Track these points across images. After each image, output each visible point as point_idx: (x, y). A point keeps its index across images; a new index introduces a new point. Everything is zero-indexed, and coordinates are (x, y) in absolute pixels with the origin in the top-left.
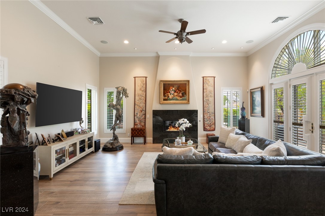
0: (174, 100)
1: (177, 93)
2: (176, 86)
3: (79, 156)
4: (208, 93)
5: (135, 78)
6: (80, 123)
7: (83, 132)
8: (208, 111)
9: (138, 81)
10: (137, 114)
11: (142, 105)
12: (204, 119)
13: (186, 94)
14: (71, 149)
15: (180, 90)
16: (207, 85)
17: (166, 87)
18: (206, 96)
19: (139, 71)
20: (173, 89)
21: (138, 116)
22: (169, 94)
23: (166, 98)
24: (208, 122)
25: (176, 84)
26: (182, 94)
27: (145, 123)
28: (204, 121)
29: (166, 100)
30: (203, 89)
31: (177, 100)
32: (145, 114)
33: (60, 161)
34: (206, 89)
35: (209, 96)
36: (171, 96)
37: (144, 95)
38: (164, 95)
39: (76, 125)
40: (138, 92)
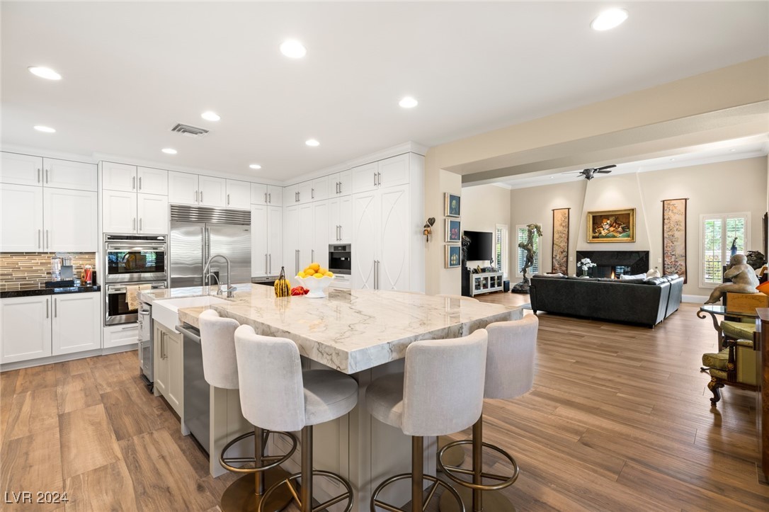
0: (609, 237)
1: (615, 227)
2: (612, 219)
3: (490, 289)
4: (672, 225)
5: (553, 210)
6: (491, 263)
7: (493, 270)
8: (674, 253)
9: (559, 215)
10: (556, 256)
11: (563, 244)
12: (664, 264)
13: (629, 228)
14: (484, 282)
15: (618, 224)
16: (670, 213)
17: (597, 219)
18: (668, 230)
19: (560, 202)
20: (609, 222)
21: (558, 258)
22: (602, 229)
23: (597, 234)
24: (673, 269)
25: (612, 215)
26: (622, 228)
27: (567, 267)
28: (664, 267)
29: (598, 237)
30: (664, 219)
31: (614, 237)
32: (567, 256)
33: (478, 287)
34: (669, 219)
35: (675, 229)
36: (603, 233)
37: (566, 232)
38: (594, 231)
39: (486, 264)
40: (558, 228)
